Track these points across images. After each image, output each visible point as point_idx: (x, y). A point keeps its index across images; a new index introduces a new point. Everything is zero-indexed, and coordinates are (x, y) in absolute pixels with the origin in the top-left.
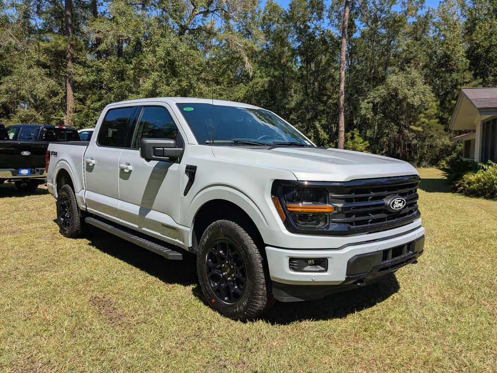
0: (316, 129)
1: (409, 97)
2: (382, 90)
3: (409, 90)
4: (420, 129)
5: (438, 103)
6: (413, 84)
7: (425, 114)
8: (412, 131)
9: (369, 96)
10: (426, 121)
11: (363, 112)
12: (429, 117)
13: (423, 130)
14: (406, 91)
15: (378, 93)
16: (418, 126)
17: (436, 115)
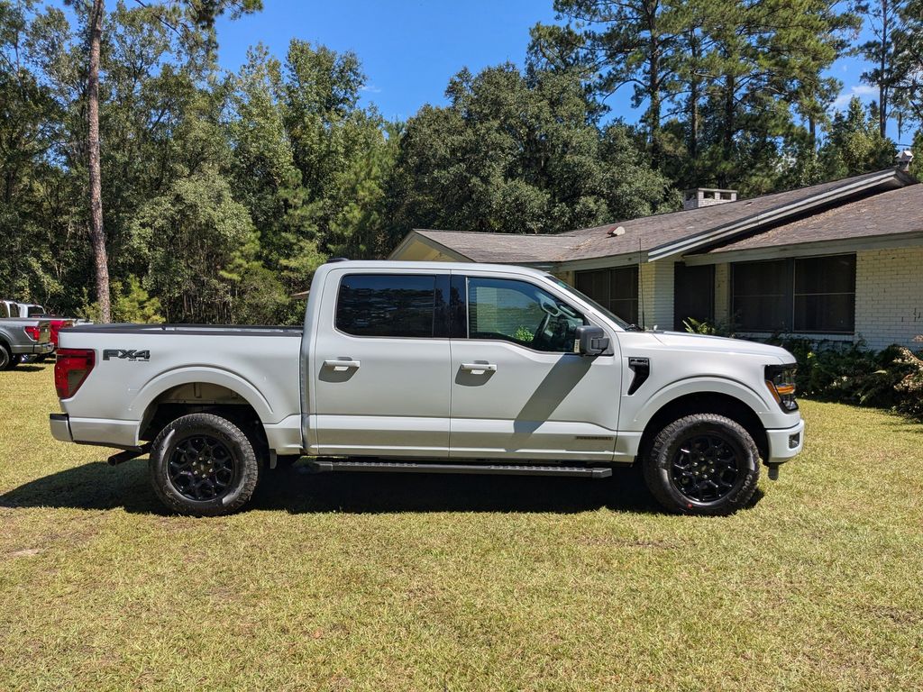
0: (34, 272)
1: (216, 220)
2: (165, 204)
3: (214, 209)
4: (235, 277)
5: (259, 233)
6: (219, 198)
7: (242, 252)
8: (223, 280)
9: (142, 214)
10: (244, 262)
11: (135, 242)
12: (246, 257)
13: (240, 279)
14: (209, 210)
15: (158, 209)
16: (231, 271)
17: (256, 254)
